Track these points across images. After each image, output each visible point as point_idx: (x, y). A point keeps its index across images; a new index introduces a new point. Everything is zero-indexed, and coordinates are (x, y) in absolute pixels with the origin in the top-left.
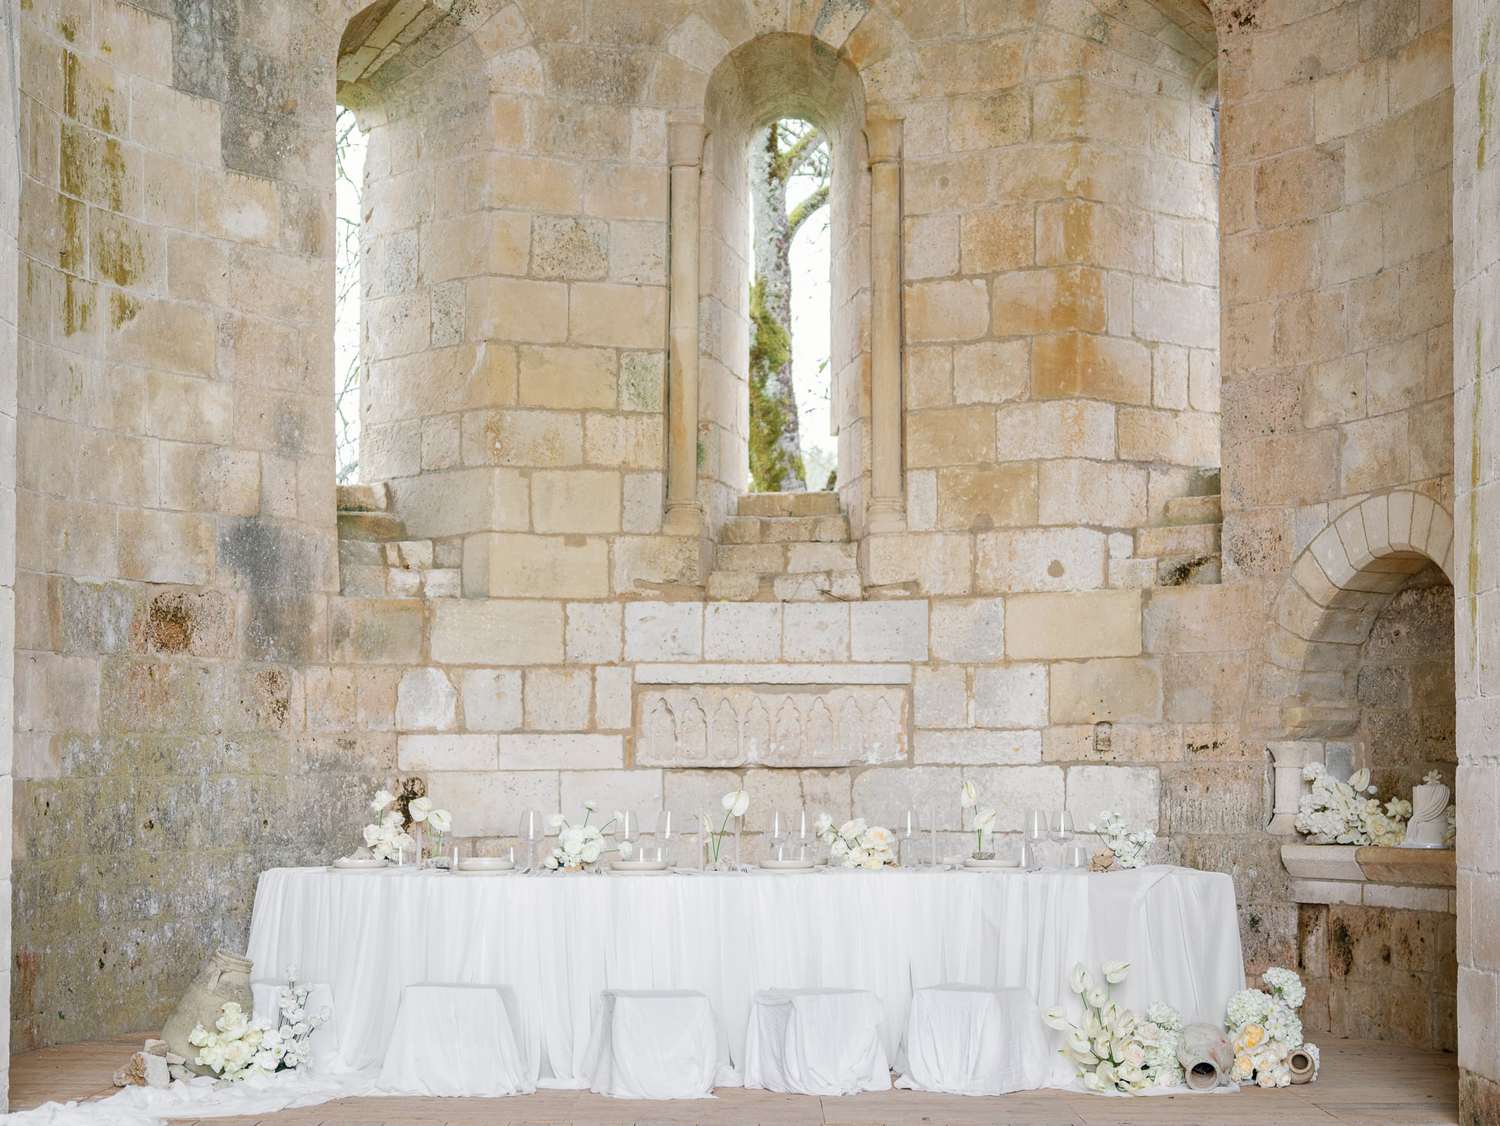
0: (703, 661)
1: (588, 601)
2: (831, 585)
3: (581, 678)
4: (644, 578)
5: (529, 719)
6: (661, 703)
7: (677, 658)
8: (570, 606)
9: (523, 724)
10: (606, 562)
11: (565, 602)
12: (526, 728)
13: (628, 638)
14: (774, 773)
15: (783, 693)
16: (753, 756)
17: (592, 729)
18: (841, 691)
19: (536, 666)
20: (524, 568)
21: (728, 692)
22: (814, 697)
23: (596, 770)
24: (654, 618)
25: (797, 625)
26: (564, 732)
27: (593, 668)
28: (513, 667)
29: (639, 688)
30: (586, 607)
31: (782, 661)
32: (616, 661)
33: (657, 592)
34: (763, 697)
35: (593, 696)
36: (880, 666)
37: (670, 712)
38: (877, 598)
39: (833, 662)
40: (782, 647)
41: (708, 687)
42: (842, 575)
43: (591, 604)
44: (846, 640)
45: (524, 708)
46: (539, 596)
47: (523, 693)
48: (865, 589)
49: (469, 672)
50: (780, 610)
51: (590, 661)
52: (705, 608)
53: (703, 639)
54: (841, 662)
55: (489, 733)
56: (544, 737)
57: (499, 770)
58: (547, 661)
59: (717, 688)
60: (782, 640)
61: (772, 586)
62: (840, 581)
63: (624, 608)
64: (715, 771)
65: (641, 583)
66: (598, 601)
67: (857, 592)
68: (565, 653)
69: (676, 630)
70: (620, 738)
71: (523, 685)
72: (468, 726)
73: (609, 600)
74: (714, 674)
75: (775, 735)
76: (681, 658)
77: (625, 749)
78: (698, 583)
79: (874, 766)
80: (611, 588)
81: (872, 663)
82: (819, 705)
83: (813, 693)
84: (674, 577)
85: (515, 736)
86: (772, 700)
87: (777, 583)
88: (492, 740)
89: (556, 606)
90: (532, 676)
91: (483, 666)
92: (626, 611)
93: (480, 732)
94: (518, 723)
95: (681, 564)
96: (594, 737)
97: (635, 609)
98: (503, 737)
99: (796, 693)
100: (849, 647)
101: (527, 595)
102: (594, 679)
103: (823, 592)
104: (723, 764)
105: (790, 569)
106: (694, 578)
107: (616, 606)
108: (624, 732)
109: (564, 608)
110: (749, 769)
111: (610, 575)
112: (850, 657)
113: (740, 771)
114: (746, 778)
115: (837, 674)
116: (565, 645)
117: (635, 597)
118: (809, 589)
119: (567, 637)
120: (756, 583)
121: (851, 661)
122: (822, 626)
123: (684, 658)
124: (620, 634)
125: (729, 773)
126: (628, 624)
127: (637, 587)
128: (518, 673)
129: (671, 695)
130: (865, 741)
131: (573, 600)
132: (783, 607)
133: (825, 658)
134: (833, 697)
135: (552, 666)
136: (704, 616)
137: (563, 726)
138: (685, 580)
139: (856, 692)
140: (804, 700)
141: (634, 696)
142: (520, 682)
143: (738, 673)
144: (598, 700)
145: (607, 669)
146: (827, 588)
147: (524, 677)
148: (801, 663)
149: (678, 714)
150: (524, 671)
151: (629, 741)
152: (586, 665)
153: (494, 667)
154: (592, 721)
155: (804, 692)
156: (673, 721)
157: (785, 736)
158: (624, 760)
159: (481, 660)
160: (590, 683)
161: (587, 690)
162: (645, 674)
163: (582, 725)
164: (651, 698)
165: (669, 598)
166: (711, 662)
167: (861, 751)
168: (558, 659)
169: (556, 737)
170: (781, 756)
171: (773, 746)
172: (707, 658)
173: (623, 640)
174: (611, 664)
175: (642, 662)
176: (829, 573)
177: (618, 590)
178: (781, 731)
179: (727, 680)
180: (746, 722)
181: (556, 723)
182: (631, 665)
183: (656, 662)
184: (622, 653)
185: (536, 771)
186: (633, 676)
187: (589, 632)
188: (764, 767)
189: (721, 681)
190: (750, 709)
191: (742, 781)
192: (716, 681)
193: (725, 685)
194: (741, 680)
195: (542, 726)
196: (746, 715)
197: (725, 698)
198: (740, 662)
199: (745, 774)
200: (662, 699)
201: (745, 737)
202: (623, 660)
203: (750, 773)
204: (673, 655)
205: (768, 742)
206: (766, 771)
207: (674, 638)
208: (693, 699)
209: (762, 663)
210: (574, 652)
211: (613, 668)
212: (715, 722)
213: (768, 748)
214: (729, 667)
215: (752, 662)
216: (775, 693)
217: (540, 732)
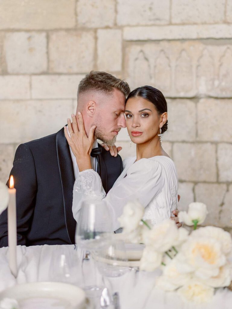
0: (170, 24)
3: (88, 38)
5: (52, 65)
6: (141, 54)
7: (152, 22)
9: (48, 68)
12: (50, 71)
13: (119, 10)
14: (218, 102)
15: (224, 45)
16: (203, 89)
19: (57, 30)
21: (186, 45)
26: (77, 74)
27: (95, 30)
28: (40, 31)
29: (127, 44)
31: (225, 22)
32: (111, 24)
34: (210, 48)
35: (96, 50)
37: (146, 59)
40: (225, 12)
41: (173, 43)
45: (48, 58)
47: (47, 47)
49: (8, 34)
51: (93, 26)
53: (170, 8)
55: (24, 74)
56: (63, 77)
57: (31, 99)
58: (64, 26)
59: (178, 43)
60: (225, 7)
64: (178, 100)
68: (77, 21)
69: (152, 4)
71: (48, 43)
72: (10, 70)
74: (176, 32)
75: (218, 75)
76: (156, 21)
85: (43, 77)
86: (217, 50)
88: (25, 80)
90: (54, 37)
91: (18, 30)
93: (18, 74)
94: (44, 67)
98: (34, 78)
102: (96, 38)
104: (182, 95)
108: (117, 73)
110: (201, 98)
113: (195, 100)
114: (199, 105)
116: (76, 14)
119: (78, 10)
123: (158, 22)
124: (113, 7)
125: (188, 102)
128: (44, 35)
129: (149, 49)
135: (68, 30)
137: (76, 70)
141: (124, 48)
142: (44, 40)
143: (192, 32)
144: (100, 52)
145: (105, 31)
147: (48, 37)
149: (152, 60)
150: (48, 34)
152: (90, 29)
153: (27, 31)
154: (95, 66)
156: (149, 66)
157: (225, 76)
159: (16, 26)
160: (94, 41)
161: (91, 45)
162: (131, 34)
163: (88, 69)
164: (135, 50)
166: (176, 24)
168: (71, 24)
169: (71, 77)
170: (222, 90)
171: (216, 83)
172: (174, 21)
173: (116, 11)
174: (107, 27)
175: (129, 26)
178: (222, 72)
179: (185, 37)
180: (198, 66)
181: (70, 67)
182: (121, 28)
183: (138, 25)
184: (115, 20)
185: (57, 99)
186: (122, 35)
187: (93, 6)
188: (210, 97)
189: (180, 37)
190: (201, 57)
191: (196, 107)
192: (177, 37)
193: (183, 40)
194: (194, 36)
195: (61, 70)
196: (198, 61)
197: (183, 50)
198: (195, 24)
199: (198, 102)
200: (142, 51)
201: (197, 76)
202: (115, 24)
203: (202, 101)
204: (150, 20)
205: (213, 80)
206: (212, 100)
207: (151, 9)
208: (162, 50)
209: (210, 24)
210: (82, 20)
211: (109, 30)
212: (177, 66)
213: (213, 84)
214: (186, 27)
215: (204, 23)
216: (218, 45)
217: (60, 74)
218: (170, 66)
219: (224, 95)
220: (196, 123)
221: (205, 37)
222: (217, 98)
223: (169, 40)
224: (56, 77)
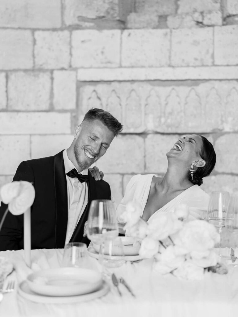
0: (121, 67)
1: (48, 30)
2: (203, 19)
3: (44, 78)
4: (84, 15)
5: (11, 103)
6: (94, 93)
7: (104, 65)
8: (37, 33)
9: (7, 106)
10: (60, 5)
11: (34, 30)
12: (9, 109)
13: (74, 52)
14: (165, 137)
15: (171, 85)
16: (151, 125)
17: (51, 109)
18: (207, 84)
19: (15, 70)
20: (7, 9)
21: (135, 85)
22: (190, 88)
23: (54, 135)
24: (90, 40)
25: (180, 43)
26: (34, 111)
27: (52, 71)
29: (81, 84)
30: (46, 34)
31: (170, 66)
32: (66, 66)
33: (92, 24)
34: (157, 88)
35: (52, 89)
36: (233, 67)
37: (99, 98)
38: (232, 23)
39: (203, 66)
40: (170, 57)
41: (123, 84)
42: (210, 12)
43: (50, 32)
44: (211, 51)
45: (7, 96)
46: (17, 27)
47: (7, 86)
48: (224, 19)
50: (169, 33)
51: (50, 67)
52: (122, 33)
53: (121, 53)
54: (207, 66)
56: (20, 114)
58: (22, 67)
59: (128, 84)
60: (170, 53)
61: (166, 20)
62: (209, 16)
63: (71, 34)
64: (128, 136)
65: (82, 19)
66: (54, 30)
67: (220, 21)
68: (34, 63)
69: (104, 48)
70: (68, 115)
71: (7, 82)
73: (62, 29)
74: (126, 74)
75: (164, 113)
76: (107, 65)
77: (72, 122)
78: (118, 18)
79: (228, 133)
80: (63, 22)
81: (228, 65)
82: (193, 94)
83: (189, 86)
84: (102, 14)
85: (2, 114)
86: (163, 91)
87: (170, 19)
89: (28, 33)
90: (12, 77)
92: (73, 36)
94: (3, 105)
95: (107, 6)
96: (52, 115)
97: (77, 34)
99: (178, 85)
100: (213, 56)
101: (9, 26)
102: (52, 79)
103: (198, 23)
104: (132, 131)
105: (179, 11)
106: (115, 15)
107: (66, 33)
108: (71, 111)
109: (33, 35)
110: (148, 134)
111: (62, 14)
112: (213, 62)
113: (143, 136)
114: (147, 140)
115: (204, 74)
116: (34, 56)
117: (78, 27)
118: (189, 21)
119: (36, 52)
120: (156, 19)
121: (214, 65)
122: (196, 43)
123: (109, 65)
124: (68, 51)
125: (137, 137)
126: (74, 44)
127: (79, 20)
128: (3, 74)
129: (100, 88)
130: (222, 116)
131: (39, 29)
132: (171, 32)
133: (198, 63)
134: (202, 88)
135: (26, 71)
136: (121, 39)
137: (33, 108)
138: (109, 17)
139: (217, 84)
140: (183, 90)
141: (78, 88)
142: (4, 80)
143: (141, 74)
144: (55, 91)
145: (60, 73)
146: (200, 20)
147: (7, 77)
148: (182, 66)
149: (104, 100)
150: (7, 73)
151: (75, 117)
152: (47, 70)
154: (51, 105)
155: (182, 85)
156: (101, 105)
157: (171, 114)
158: (71, 128)
160: (50, 81)
161: (48, 85)
162: (84, 75)
163: (45, 106)
164: (88, 90)
165: (100, 28)
166: (125, 67)
167: (220, 122)
168: (29, 66)
169: (29, 114)
170: (168, 126)
171: (163, 120)
172: (123, 65)
173: (71, 54)
174: (63, 69)
175: (82, 67)
176: (202, 13)
177: (68, 23)
178: (168, 110)
179: (134, 78)
180: (146, 105)
181: (28, 105)
182: (76, 69)
183: (91, 67)
184: (70, 63)
185: (15, 135)
186: (77, 76)
187: (49, 49)
188: (157, 133)
189: (130, 79)
190: (149, 97)
191: (144, 141)
192: (127, 79)
193: (133, 81)
194: (143, 78)
195: (19, 107)
196: (146, 100)
197: (133, 90)
198: (143, 67)
199: (146, 137)
200: (94, 91)
201: (146, 114)
202: (70, 66)
203: (149, 136)
204: (102, 63)
205: (160, 117)
206: (159, 136)
207: (102, 53)
208: (114, 90)
209: (157, 67)
210: (39, 62)
211: (64, 71)
212: (127, 105)
213: (160, 121)
214: (135, 70)
215: (151, 67)
216: (164, 86)
217: (18, 111)
218: (120, 105)
219: (170, 131)
220: (145, 157)
221: (152, 78)
222: (163, 134)
223: (120, 81)
224: (14, 114)
